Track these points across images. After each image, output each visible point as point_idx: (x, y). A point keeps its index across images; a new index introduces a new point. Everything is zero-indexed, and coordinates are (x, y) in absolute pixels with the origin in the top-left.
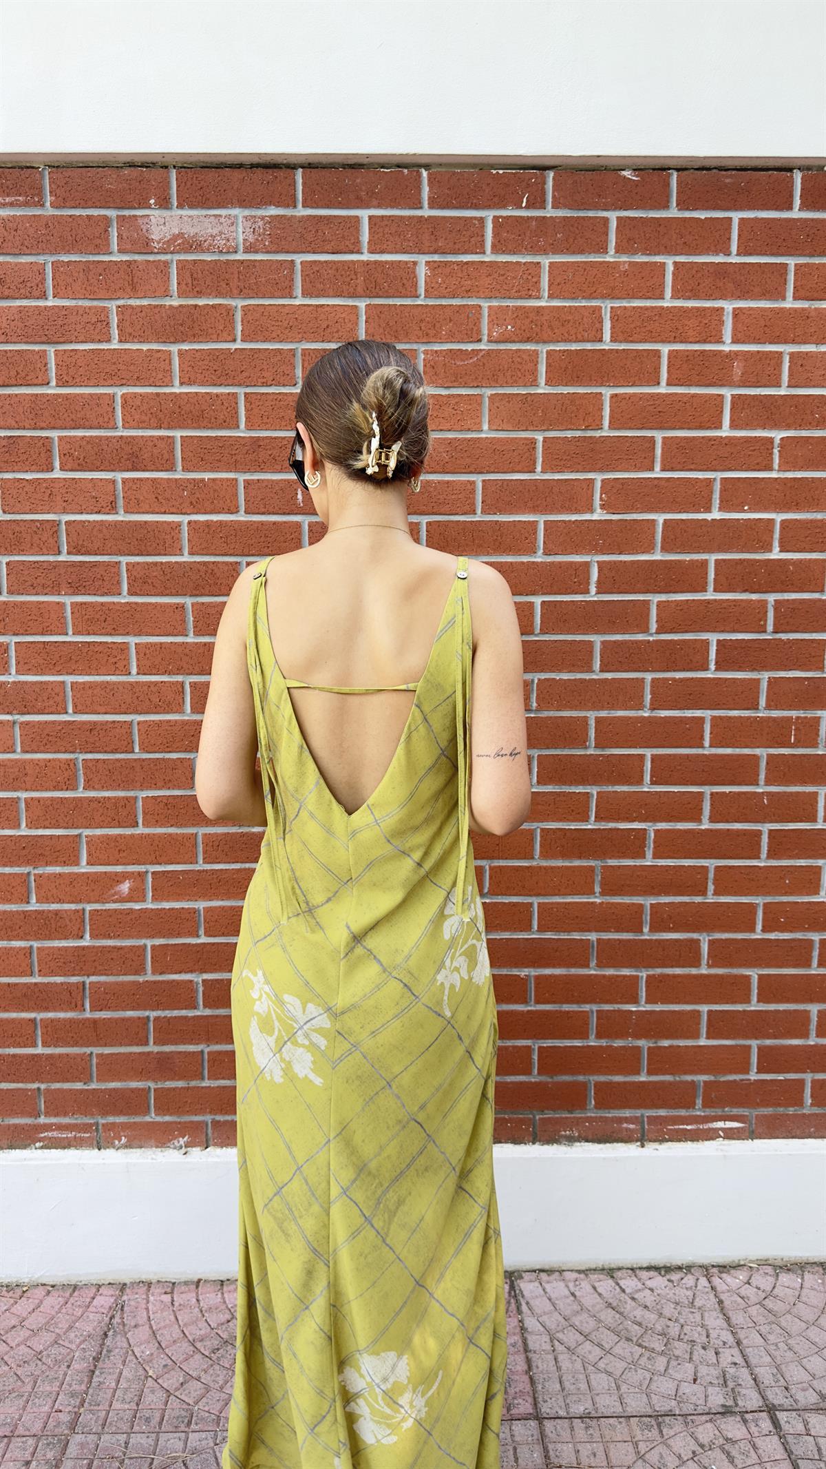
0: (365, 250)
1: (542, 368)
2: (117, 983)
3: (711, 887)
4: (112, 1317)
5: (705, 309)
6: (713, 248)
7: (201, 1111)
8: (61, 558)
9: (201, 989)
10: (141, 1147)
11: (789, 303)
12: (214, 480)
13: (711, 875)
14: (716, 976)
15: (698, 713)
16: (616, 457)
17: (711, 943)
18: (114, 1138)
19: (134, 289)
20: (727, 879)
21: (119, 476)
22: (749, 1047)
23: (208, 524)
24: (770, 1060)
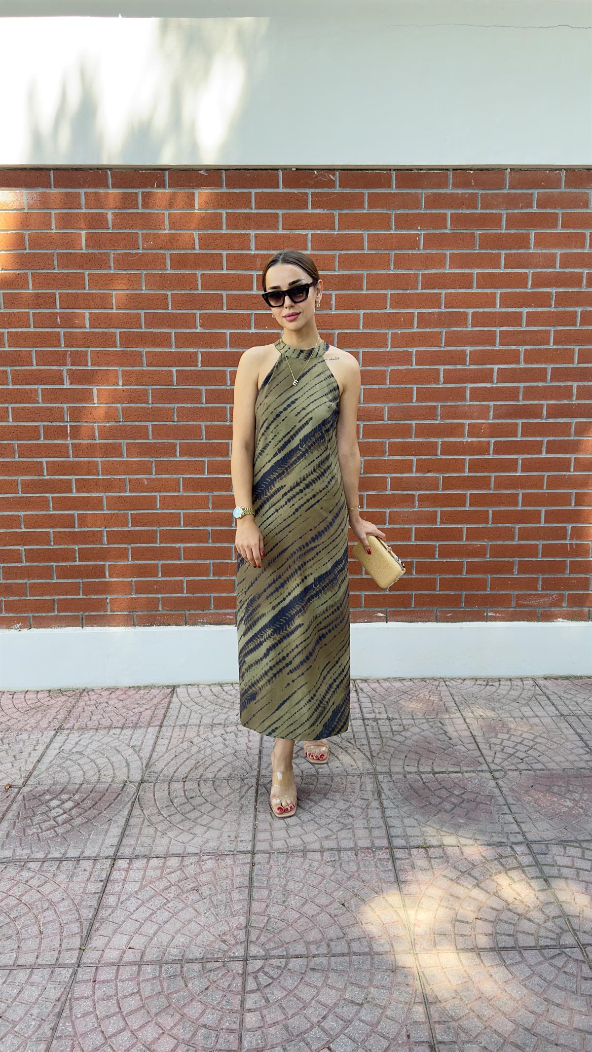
0: (83, 207)
5: (241, 234)
6: (243, 206)
7: (27, 611)
12: (18, 313)
16: (205, 303)
23: (17, 333)
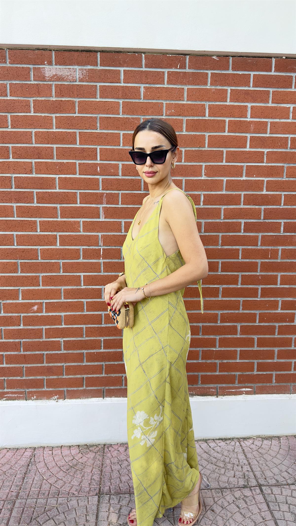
0: (122, 82)
1: (184, 126)
2: (32, 342)
3: (241, 307)
4: (31, 459)
5: (241, 106)
6: (244, 84)
7: (63, 387)
8: (12, 190)
9: (63, 344)
10: (41, 399)
11: (270, 104)
12: (68, 163)
13: (241, 303)
14: (243, 338)
15: (237, 247)
16: (210, 157)
17: (241, 326)
18: (31, 396)
19: (39, 94)
20: (247, 305)
21: (34, 161)
22: (254, 363)
23: (66, 178)
24: (261, 367)
